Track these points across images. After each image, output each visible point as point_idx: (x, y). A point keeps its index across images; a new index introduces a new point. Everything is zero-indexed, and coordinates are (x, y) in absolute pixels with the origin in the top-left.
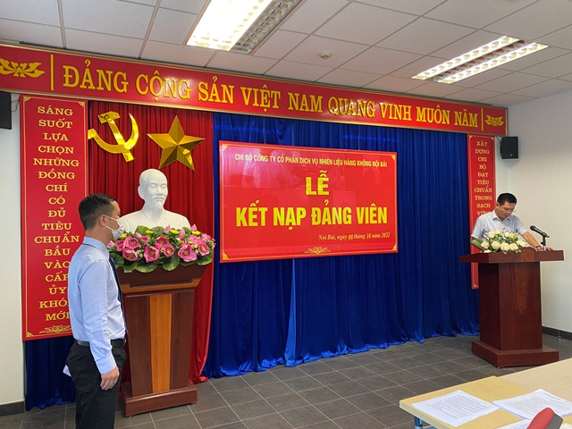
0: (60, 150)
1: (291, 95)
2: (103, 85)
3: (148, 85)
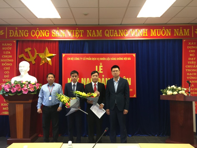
0: (8, 56)
1: (88, 31)
2: (21, 35)
3: (35, 33)
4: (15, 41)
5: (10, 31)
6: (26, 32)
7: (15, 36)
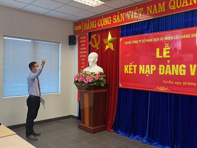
0: (84, 49)
1: (148, 7)
2: (91, 27)
3: (100, 23)
4: (87, 34)
5: (85, 24)
6: (95, 23)
7: (88, 29)
